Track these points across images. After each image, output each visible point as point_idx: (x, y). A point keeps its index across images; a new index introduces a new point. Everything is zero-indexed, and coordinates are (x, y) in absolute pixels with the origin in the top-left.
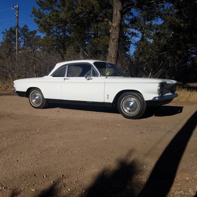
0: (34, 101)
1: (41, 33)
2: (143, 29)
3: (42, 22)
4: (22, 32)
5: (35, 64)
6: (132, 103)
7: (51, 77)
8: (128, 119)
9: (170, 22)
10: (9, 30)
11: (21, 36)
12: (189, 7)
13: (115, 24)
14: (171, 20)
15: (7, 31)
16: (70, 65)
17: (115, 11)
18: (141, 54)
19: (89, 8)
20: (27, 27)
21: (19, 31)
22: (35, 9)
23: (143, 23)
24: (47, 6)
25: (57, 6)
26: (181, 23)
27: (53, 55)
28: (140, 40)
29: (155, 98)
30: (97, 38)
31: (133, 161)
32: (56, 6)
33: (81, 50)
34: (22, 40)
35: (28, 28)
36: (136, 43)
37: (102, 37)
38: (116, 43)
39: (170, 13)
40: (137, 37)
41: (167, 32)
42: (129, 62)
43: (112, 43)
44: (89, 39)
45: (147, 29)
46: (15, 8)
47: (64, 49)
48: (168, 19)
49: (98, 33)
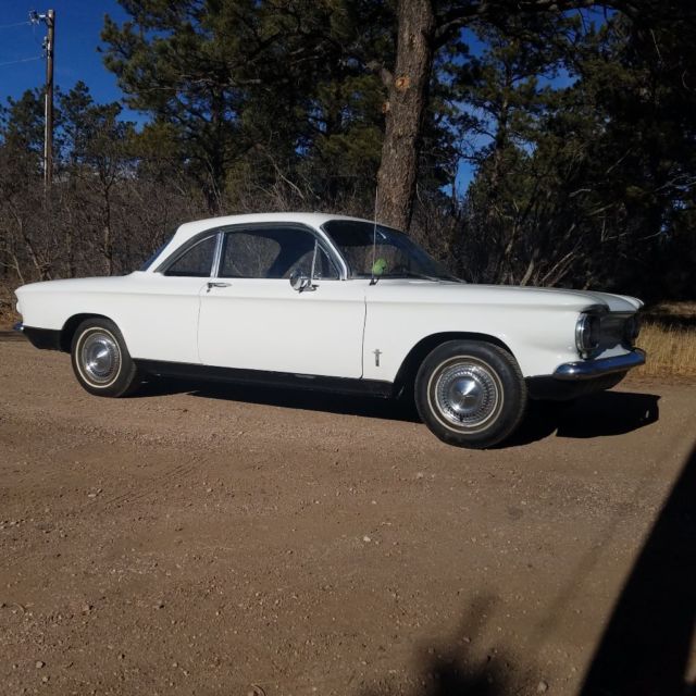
0: (90, 366)
1: (133, 112)
2: (502, 103)
3: (135, 68)
4: (69, 108)
5: (107, 223)
6: (470, 387)
7: (159, 276)
8: (454, 449)
9: (602, 83)
10: (20, 100)
11: (66, 124)
12: (681, 21)
13: (405, 80)
14: (602, 74)
15: (12, 104)
16: (230, 232)
17: (406, 35)
18: (492, 195)
19: (310, 20)
20: (87, 90)
21: (57, 105)
22: (115, 25)
23: (502, 85)
24: (156, 15)
25: (194, 16)
26: (640, 84)
27: (173, 190)
28: (491, 146)
29: (563, 367)
30: (339, 133)
31: (489, 658)
32: (191, 17)
33: (280, 175)
34: (69, 136)
35: (89, 93)
36: (476, 153)
37: (355, 130)
38: (407, 154)
39: (600, 50)
40: (479, 135)
41: (587, 118)
42: (454, 221)
43: (392, 151)
44: (308, 138)
45: (517, 106)
46: (43, 20)
47: (216, 170)
48: (595, 69)
49: (340, 117)
